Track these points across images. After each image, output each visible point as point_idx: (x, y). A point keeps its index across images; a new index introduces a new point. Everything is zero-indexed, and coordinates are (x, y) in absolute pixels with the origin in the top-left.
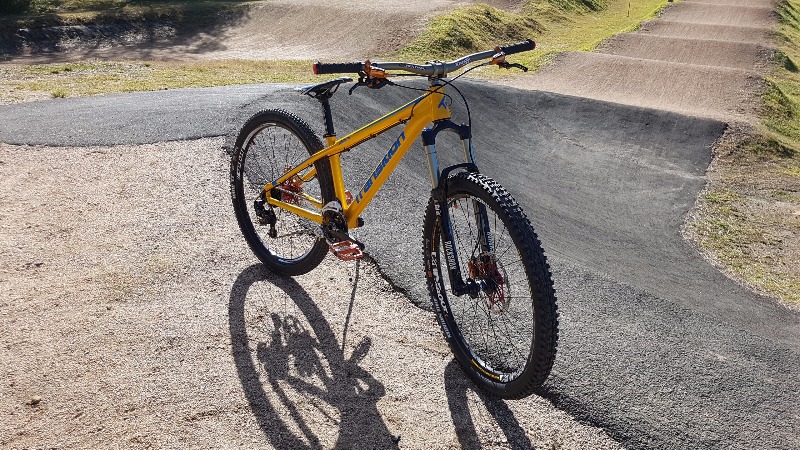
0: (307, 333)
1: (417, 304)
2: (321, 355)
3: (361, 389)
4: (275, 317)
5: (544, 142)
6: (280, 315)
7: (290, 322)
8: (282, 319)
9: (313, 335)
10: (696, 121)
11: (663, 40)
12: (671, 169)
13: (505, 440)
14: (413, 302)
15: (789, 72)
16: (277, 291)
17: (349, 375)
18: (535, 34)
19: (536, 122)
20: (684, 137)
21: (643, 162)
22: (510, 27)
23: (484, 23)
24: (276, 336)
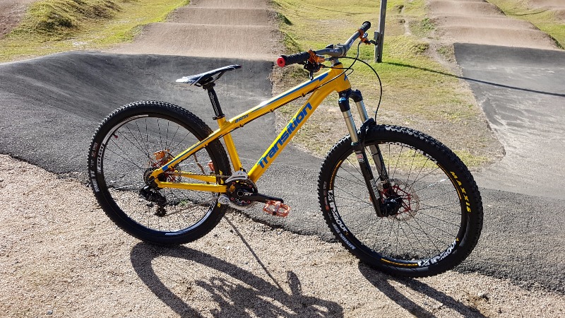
0: (239, 286)
1: (299, 233)
2: (269, 299)
3: (322, 312)
4: (201, 284)
5: (163, 91)
6: (204, 280)
7: (217, 282)
8: (208, 282)
9: (246, 286)
10: (255, 63)
11: (210, 10)
12: (252, 96)
13: (442, 304)
14: (294, 233)
15: (288, 26)
16: (180, 262)
17: (305, 305)
18: (115, 12)
19: (150, 78)
20: (251, 75)
21: (233, 94)
22: (95, 8)
23: (73, 6)
24: (217, 299)
